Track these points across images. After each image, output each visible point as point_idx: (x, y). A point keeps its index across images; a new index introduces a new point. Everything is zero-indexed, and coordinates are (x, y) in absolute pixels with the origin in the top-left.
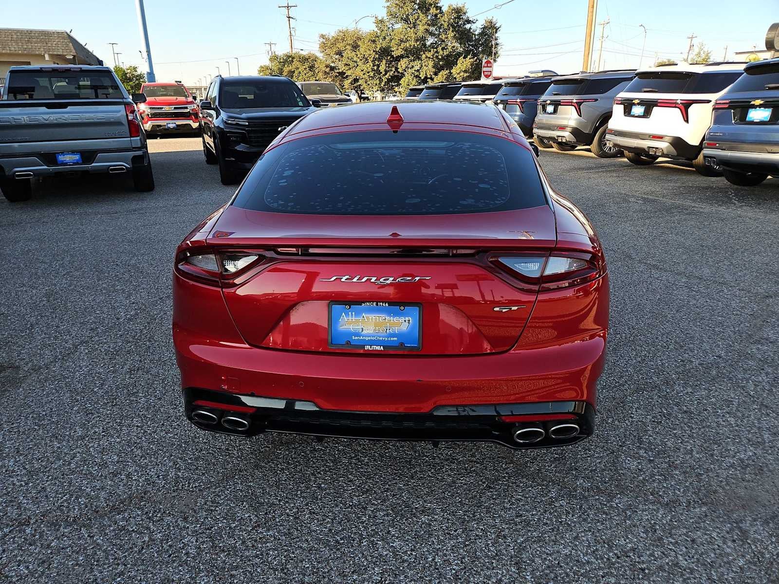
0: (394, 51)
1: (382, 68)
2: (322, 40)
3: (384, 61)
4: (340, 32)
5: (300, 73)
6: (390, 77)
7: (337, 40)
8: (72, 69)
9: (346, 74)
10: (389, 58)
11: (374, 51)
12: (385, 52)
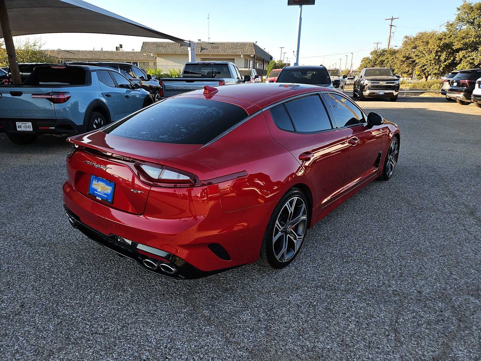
0: (454, 45)
1: (442, 58)
2: (405, 39)
3: (445, 53)
4: (420, 33)
5: (388, 61)
6: (448, 64)
7: (416, 39)
8: (211, 63)
9: (416, 62)
10: (449, 50)
11: (437, 46)
12: (447, 46)
